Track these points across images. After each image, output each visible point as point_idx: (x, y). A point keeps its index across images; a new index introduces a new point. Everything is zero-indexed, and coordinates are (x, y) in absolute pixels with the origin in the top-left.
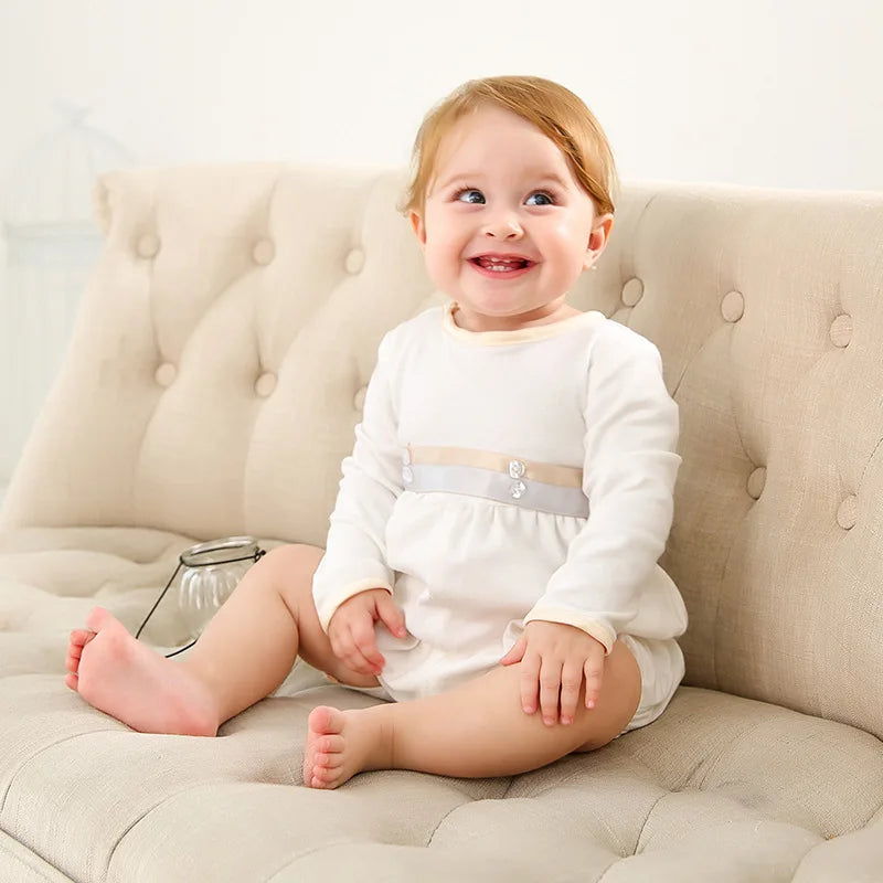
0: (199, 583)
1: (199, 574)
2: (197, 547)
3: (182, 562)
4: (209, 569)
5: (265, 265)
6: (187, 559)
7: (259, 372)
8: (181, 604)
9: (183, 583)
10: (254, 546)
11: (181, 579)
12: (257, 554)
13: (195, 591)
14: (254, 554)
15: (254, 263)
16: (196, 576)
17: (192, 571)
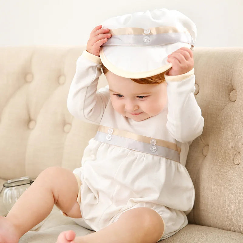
0: (10, 193)
1: (10, 190)
2: (9, 181)
3: (4, 186)
4: (14, 188)
5: (30, 82)
6: (6, 185)
7: (30, 120)
8: (4, 202)
9: (4, 194)
10: (30, 179)
11: (4, 192)
12: (31, 182)
13: (9, 197)
14: (29, 182)
15: (26, 82)
16: (9, 191)
17: (8, 189)
